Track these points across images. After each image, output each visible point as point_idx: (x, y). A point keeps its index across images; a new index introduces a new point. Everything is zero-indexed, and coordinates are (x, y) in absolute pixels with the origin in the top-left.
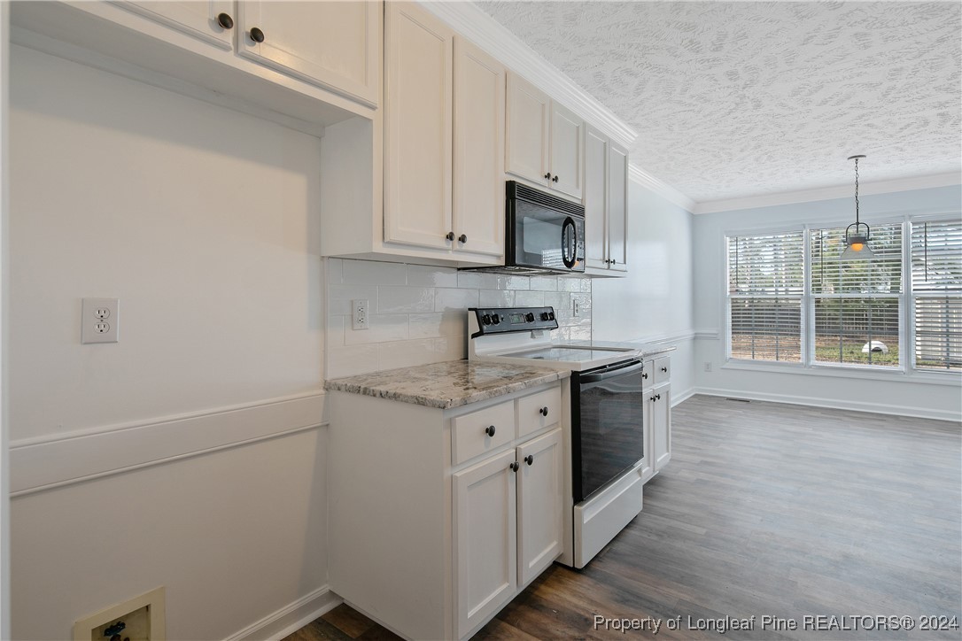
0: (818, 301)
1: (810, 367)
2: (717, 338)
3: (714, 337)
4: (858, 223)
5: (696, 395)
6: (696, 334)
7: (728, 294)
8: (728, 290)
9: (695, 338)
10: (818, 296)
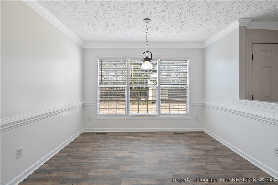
0: (131, 88)
1: (129, 115)
2: (93, 105)
3: (92, 105)
4: (147, 52)
5: (84, 133)
6: (84, 104)
7: (98, 85)
8: (98, 83)
9: (84, 106)
10: (131, 86)
